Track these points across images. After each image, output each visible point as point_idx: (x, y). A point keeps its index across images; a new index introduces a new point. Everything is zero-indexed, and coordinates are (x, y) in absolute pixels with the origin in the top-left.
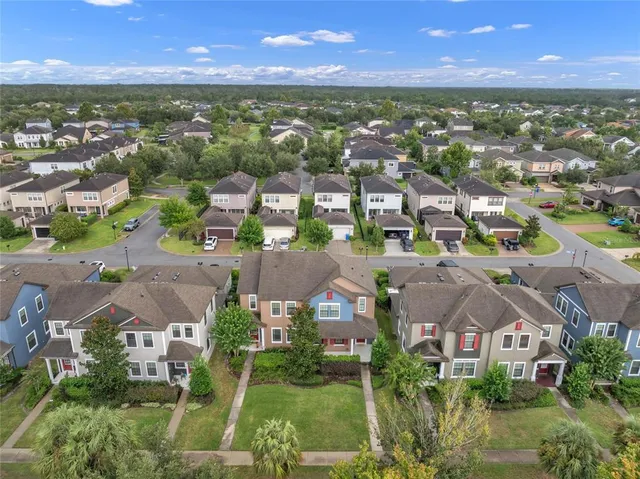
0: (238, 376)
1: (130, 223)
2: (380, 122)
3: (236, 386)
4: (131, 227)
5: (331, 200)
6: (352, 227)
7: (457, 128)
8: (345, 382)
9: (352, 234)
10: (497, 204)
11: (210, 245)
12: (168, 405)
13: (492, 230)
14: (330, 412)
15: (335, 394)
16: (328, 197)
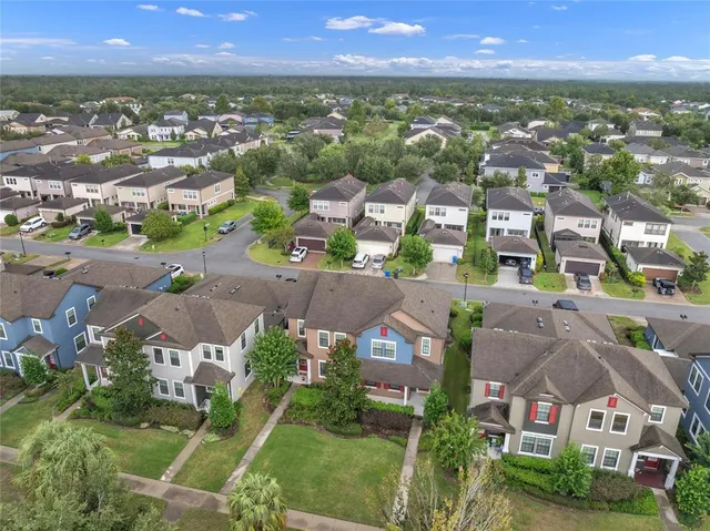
0: (272, 409)
1: (225, 225)
2: (542, 123)
3: (265, 422)
4: (225, 229)
5: (444, 214)
6: (461, 248)
7: (640, 133)
8: (387, 437)
9: (460, 256)
10: (657, 233)
11: (297, 257)
12: (187, 432)
13: (641, 267)
14: (356, 472)
15: (370, 449)
16: (441, 211)
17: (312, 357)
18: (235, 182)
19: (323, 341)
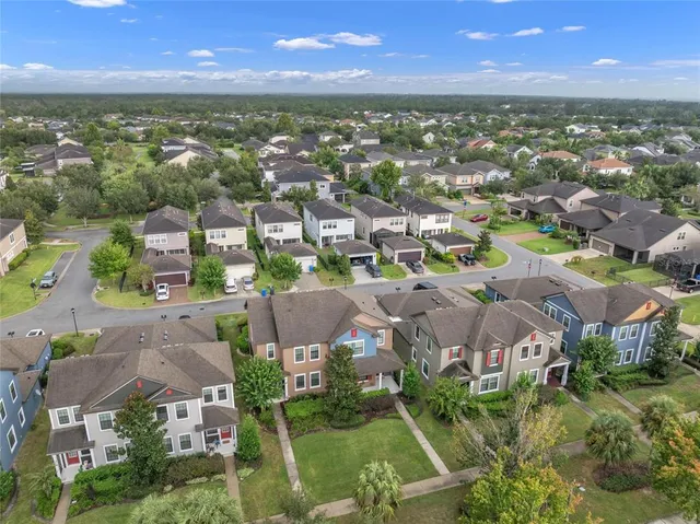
0: (275, 431)
1: (47, 278)
2: (284, 138)
3: (278, 442)
4: (49, 282)
5: (281, 230)
6: (315, 257)
7: (364, 142)
8: (384, 417)
9: (315, 265)
10: (444, 221)
11: (163, 293)
12: (218, 477)
13: (448, 248)
14: (386, 448)
15: (379, 430)
16: (279, 228)
17: (289, 374)
18: (26, 228)
19: (300, 357)
